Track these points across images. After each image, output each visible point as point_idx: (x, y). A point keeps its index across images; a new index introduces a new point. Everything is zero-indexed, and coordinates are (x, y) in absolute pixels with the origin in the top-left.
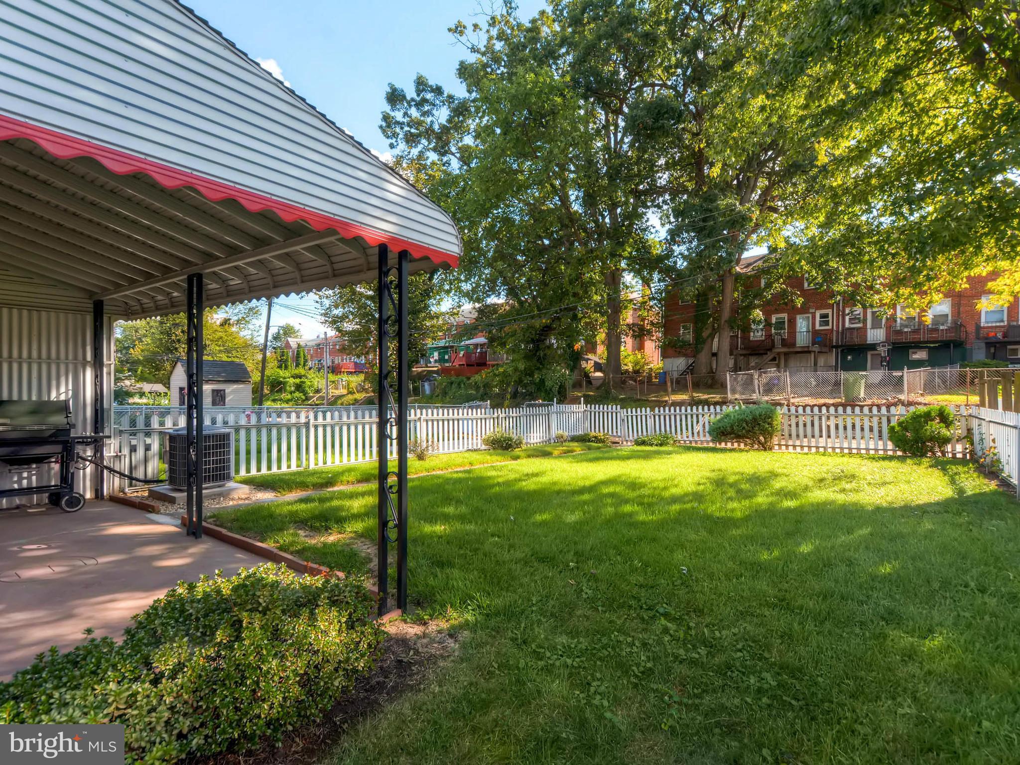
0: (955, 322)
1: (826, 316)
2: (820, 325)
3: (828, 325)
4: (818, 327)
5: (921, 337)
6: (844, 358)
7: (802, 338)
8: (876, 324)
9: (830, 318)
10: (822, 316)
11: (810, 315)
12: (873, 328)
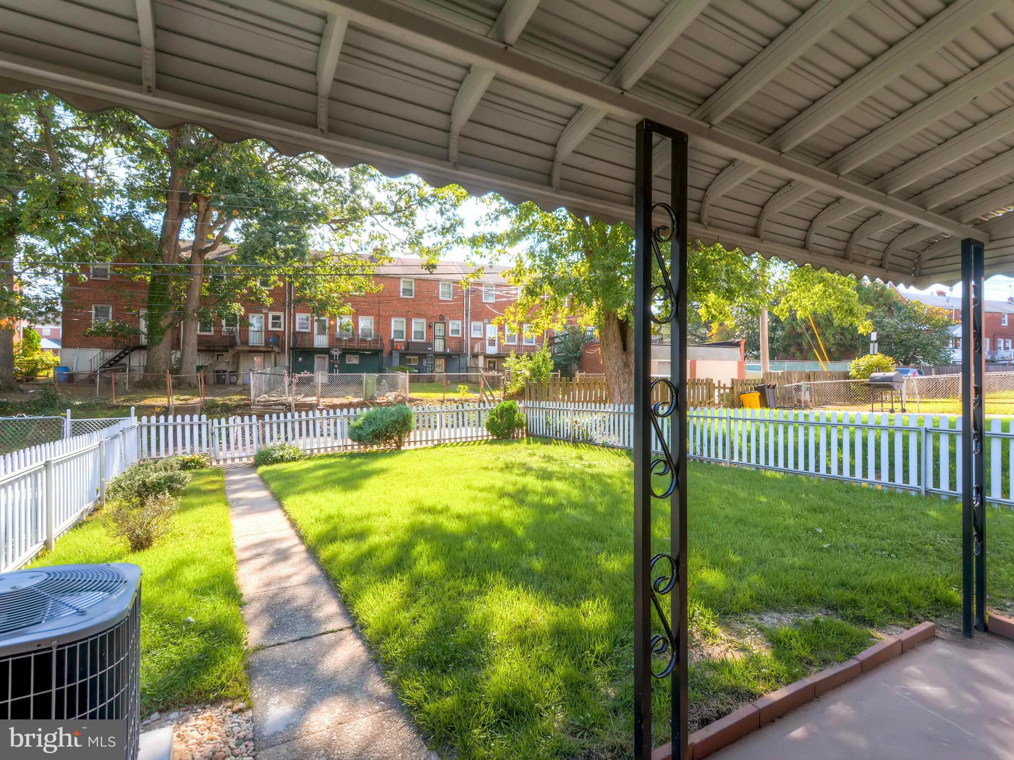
0: (377, 335)
1: (278, 318)
2: (273, 326)
3: (280, 327)
4: (270, 328)
5: (355, 345)
6: (295, 360)
7: (256, 338)
8: (322, 331)
9: (282, 320)
10: (274, 318)
11: (263, 316)
12: (319, 334)
